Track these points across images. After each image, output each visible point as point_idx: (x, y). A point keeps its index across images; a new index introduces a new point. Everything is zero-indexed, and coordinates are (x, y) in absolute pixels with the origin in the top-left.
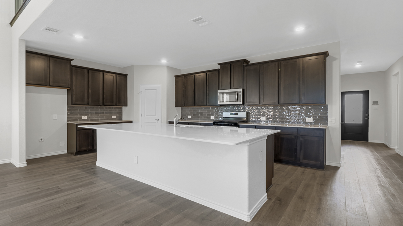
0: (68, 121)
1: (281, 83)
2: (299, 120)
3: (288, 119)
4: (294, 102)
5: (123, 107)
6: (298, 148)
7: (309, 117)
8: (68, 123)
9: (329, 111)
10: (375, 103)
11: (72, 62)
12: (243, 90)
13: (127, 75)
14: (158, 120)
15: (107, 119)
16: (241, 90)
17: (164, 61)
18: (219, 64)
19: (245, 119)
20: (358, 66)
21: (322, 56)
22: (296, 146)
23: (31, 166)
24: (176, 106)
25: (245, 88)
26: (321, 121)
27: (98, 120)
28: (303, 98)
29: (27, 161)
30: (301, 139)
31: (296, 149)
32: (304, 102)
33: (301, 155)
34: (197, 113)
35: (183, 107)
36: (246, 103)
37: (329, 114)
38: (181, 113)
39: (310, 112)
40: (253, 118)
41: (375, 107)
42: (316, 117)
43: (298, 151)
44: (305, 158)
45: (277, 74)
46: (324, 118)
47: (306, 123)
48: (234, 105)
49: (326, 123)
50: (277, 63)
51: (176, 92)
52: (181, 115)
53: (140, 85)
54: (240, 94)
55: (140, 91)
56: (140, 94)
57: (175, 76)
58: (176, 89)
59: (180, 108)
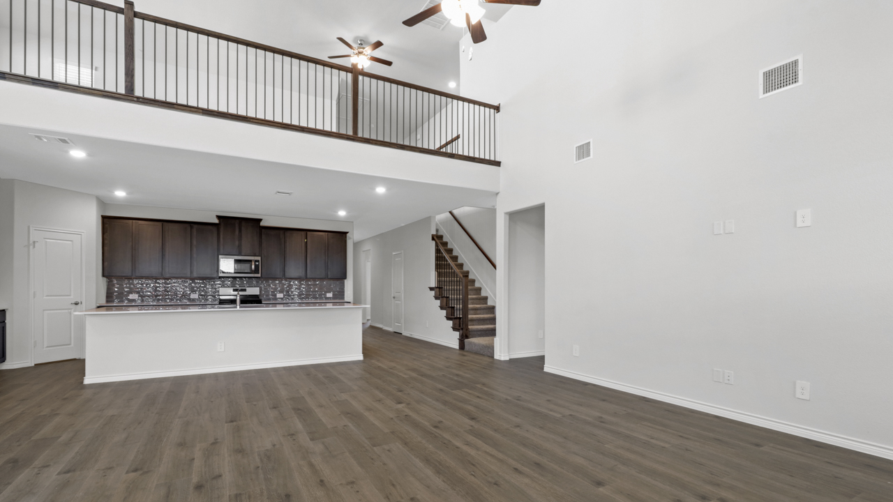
1: (308, 256)
2: (320, 295)
3: (311, 295)
4: (320, 277)
7: (330, 292)
9: (345, 286)
12: (262, 259)
16: (259, 258)
17: (120, 194)
18: (216, 216)
21: (343, 235)
25: (264, 256)
26: (339, 296)
28: (329, 273)
32: (329, 277)
36: (264, 276)
37: (345, 290)
40: (267, 295)
42: (335, 291)
45: (304, 245)
46: (341, 293)
47: (326, 298)
48: (237, 278)
49: (343, 298)
50: (303, 233)
51: (106, 248)
52: (107, 293)
53: (31, 228)
54: (257, 263)
55: (31, 242)
56: (31, 247)
57: (102, 216)
58: (106, 242)
59: (105, 279)
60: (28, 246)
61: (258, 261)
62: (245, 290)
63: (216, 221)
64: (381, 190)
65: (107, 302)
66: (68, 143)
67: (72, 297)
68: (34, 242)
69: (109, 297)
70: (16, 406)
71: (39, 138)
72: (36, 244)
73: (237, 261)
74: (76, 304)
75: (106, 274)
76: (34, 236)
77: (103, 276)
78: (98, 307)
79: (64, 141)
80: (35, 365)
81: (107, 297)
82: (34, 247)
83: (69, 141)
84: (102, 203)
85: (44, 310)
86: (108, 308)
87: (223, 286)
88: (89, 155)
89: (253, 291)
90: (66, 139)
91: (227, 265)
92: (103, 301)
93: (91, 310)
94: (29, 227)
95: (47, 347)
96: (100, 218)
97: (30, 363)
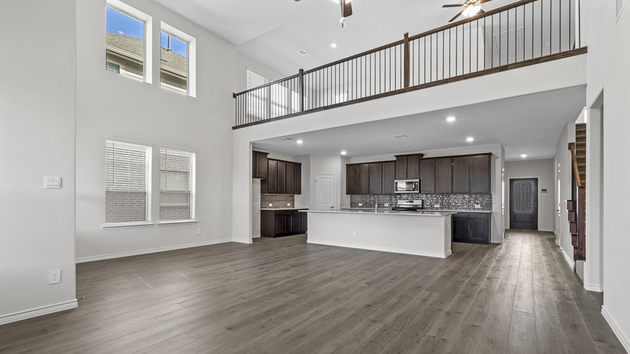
0: (261, 208)
1: (454, 176)
2: (468, 206)
3: (460, 206)
4: (465, 192)
5: (295, 195)
6: (469, 229)
7: (478, 204)
8: (261, 210)
9: (493, 199)
10: (544, 190)
11: (268, 155)
12: (420, 180)
13: (301, 164)
14: (332, 207)
15: (284, 207)
16: (418, 180)
17: (344, 153)
18: (395, 156)
19: (421, 206)
20: (524, 156)
21: (487, 156)
22: (467, 226)
23: (256, 243)
24: (347, 193)
25: (421, 179)
26: (487, 207)
27: (279, 207)
28: (472, 188)
29: (253, 239)
30: (471, 221)
31: (467, 229)
32: (473, 191)
33: (471, 234)
34: (369, 200)
35: (353, 195)
36: (422, 192)
37: (493, 202)
38: (351, 200)
39: (478, 200)
40: (427, 205)
41: (544, 194)
42: (483, 204)
43: (469, 231)
44: (474, 236)
45: (451, 168)
46: (489, 205)
47: (475, 209)
48: (408, 194)
49: (491, 209)
50: (450, 159)
52: (351, 203)
53: (316, 174)
54: (417, 184)
55: (315, 180)
57: (347, 165)
59: (349, 196)
60: (315, 182)
61: (417, 182)
62: (412, 202)
63: (395, 159)
64: (451, 119)
65: (351, 207)
66: (292, 139)
67: (330, 204)
72: (318, 181)
73: (407, 183)
76: (317, 177)
78: (345, 209)
79: (290, 139)
81: (351, 205)
84: (345, 157)
86: (351, 210)
87: (400, 199)
88: (304, 141)
89: (418, 202)
90: (287, 138)
91: (402, 185)
93: (338, 210)
96: (345, 166)
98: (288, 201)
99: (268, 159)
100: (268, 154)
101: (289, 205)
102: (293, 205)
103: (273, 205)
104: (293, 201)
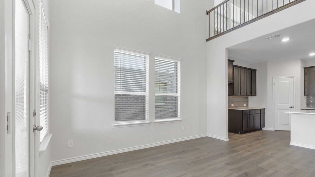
5: (250, 97)
13: (256, 70)
27: (238, 107)
35: (310, 97)
38: (307, 101)
51: (306, 82)
52: (307, 103)
53: (273, 78)
55: (273, 83)
56: (273, 85)
57: (304, 68)
58: (306, 79)
59: (306, 97)
60: (272, 85)
65: (307, 107)
66: (280, 36)
67: (289, 105)
68: (274, 83)
69: (308, 104)
70: (260, 147)
71: (268, 38)
72: (275, 84)
74: (291, 107)
75: (306, 94)
76: (274, 81)
77: (305, 95)
78: (302, 109)
79: (278, 36)
80: (275, 130)
82: (274, 85)
83: (280, 35)
84: (303, 61)
85: (278, 109)
90: (278, 34)
92: (305, 106)
94: (272, 78)
95: (279, 124)
96: (303, 69)
97: (273, 129)
98: (244, 102)
99: (234, 65)
100: (234, 61)
101: (245, 105)
102: (247, 106)
103: (234, 105)
104: (247, 102)
